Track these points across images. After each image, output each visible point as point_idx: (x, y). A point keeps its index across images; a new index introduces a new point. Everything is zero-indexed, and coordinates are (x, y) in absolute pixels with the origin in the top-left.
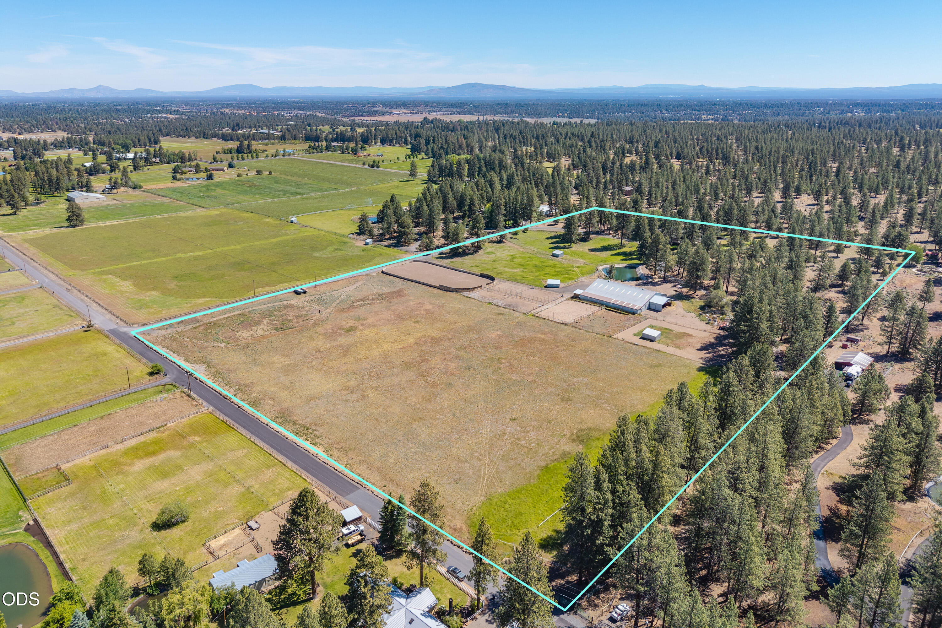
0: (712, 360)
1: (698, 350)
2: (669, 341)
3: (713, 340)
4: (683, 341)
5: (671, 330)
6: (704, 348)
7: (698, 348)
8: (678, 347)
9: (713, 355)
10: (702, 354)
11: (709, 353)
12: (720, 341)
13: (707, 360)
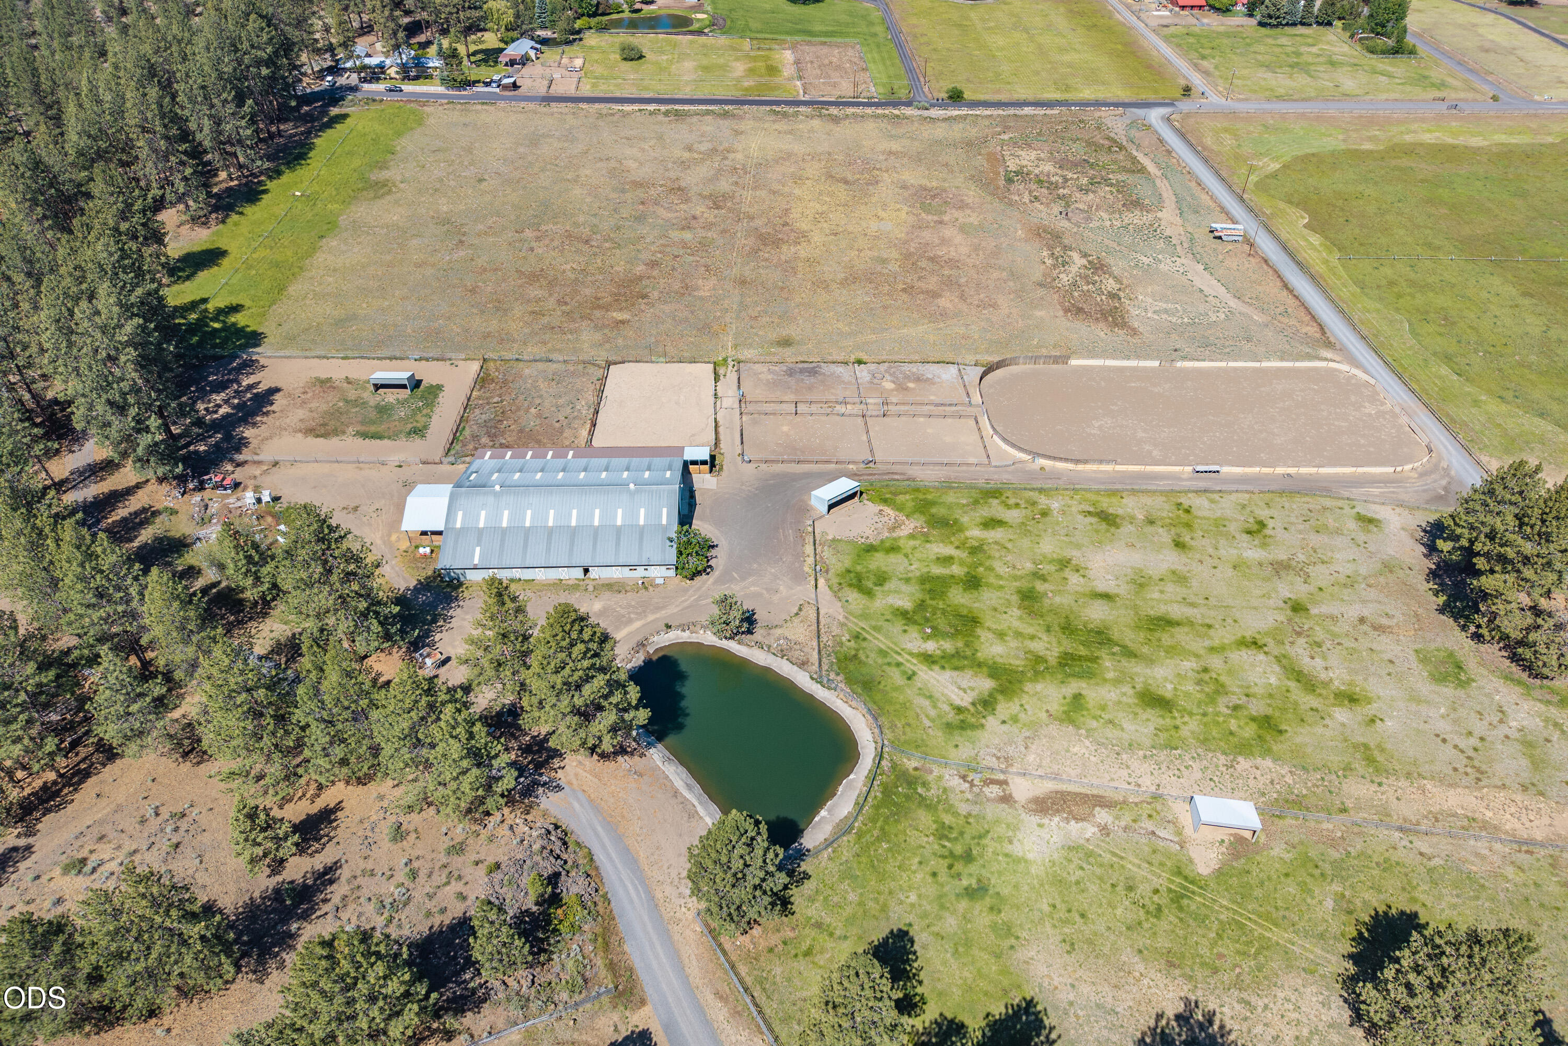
0: (239, 370)
1: (277, 390)
2: (352, 395)
3: (248, 433)
4: (321, 405)
5: (365, 435)
6: (264, 400)
7: (277, 396)
8: (325, 384)
9: (239, 384)
10: (264, 380)
11: (250, 387)
12: (228, 437)
13: (250, 365)
